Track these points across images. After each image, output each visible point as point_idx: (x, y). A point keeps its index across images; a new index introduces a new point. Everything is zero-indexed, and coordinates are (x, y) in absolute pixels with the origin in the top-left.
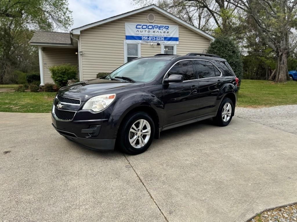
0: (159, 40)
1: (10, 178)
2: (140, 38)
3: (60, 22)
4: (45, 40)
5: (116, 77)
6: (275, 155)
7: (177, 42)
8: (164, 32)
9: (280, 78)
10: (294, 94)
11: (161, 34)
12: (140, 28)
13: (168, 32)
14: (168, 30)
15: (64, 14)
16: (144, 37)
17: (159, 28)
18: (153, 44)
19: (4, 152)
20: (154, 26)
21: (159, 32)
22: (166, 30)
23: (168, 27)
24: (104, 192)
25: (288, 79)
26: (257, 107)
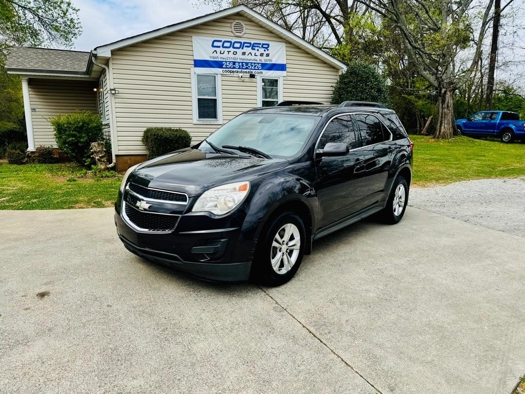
0: (253, 68)
1: (79, 347)
2: (219, 64)
3: (57, 29)
4: (34, 64)
5: (223, 147)
6: (498, 274)
7: (284, 73)
8: (262, 55)
9: (442, 131)
10: (471, 159)
11: (256, 58)
12: (219, 47)
13: (268, 55)
14: (268, 50)
15: (62, 15)
16: (226, 62)
17: (253, 46)
18: (243, 76)
19: (37, 295)
20: (245, 43)
21: (253, 54)
22: (265, 51)
23: (268, 45)
24: (263, 362)
25: (455, 133)
26: (426, 185)
